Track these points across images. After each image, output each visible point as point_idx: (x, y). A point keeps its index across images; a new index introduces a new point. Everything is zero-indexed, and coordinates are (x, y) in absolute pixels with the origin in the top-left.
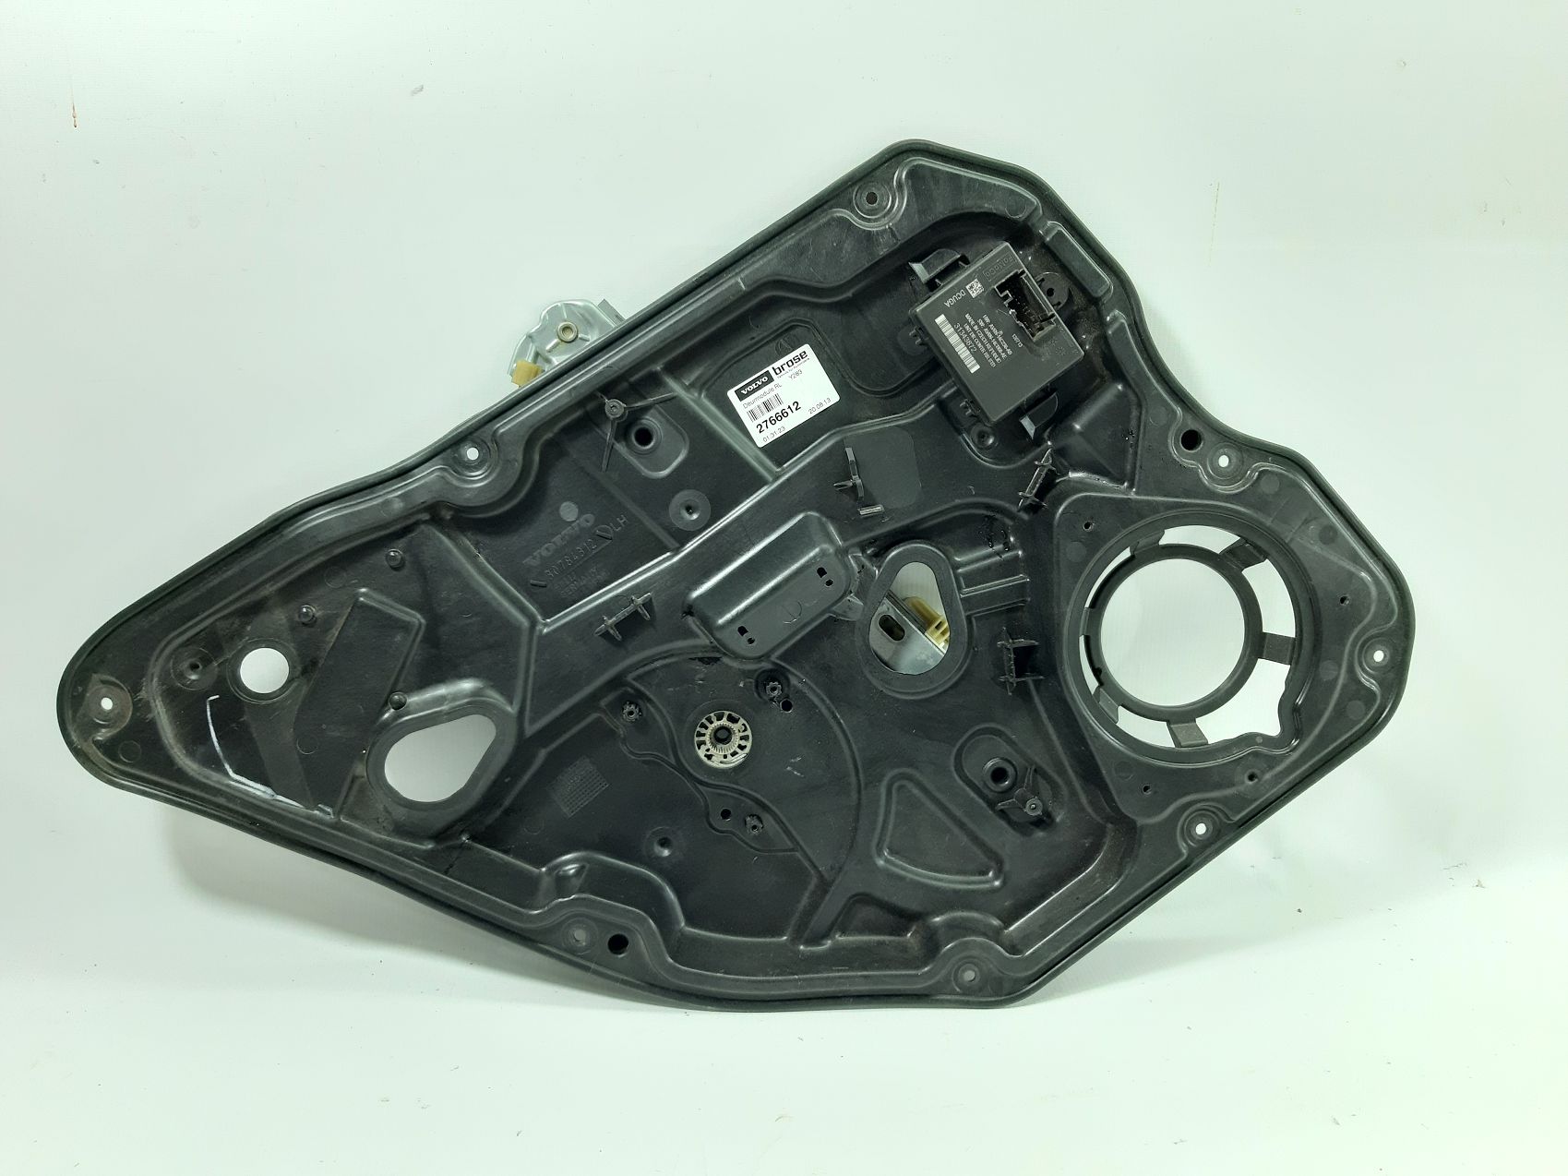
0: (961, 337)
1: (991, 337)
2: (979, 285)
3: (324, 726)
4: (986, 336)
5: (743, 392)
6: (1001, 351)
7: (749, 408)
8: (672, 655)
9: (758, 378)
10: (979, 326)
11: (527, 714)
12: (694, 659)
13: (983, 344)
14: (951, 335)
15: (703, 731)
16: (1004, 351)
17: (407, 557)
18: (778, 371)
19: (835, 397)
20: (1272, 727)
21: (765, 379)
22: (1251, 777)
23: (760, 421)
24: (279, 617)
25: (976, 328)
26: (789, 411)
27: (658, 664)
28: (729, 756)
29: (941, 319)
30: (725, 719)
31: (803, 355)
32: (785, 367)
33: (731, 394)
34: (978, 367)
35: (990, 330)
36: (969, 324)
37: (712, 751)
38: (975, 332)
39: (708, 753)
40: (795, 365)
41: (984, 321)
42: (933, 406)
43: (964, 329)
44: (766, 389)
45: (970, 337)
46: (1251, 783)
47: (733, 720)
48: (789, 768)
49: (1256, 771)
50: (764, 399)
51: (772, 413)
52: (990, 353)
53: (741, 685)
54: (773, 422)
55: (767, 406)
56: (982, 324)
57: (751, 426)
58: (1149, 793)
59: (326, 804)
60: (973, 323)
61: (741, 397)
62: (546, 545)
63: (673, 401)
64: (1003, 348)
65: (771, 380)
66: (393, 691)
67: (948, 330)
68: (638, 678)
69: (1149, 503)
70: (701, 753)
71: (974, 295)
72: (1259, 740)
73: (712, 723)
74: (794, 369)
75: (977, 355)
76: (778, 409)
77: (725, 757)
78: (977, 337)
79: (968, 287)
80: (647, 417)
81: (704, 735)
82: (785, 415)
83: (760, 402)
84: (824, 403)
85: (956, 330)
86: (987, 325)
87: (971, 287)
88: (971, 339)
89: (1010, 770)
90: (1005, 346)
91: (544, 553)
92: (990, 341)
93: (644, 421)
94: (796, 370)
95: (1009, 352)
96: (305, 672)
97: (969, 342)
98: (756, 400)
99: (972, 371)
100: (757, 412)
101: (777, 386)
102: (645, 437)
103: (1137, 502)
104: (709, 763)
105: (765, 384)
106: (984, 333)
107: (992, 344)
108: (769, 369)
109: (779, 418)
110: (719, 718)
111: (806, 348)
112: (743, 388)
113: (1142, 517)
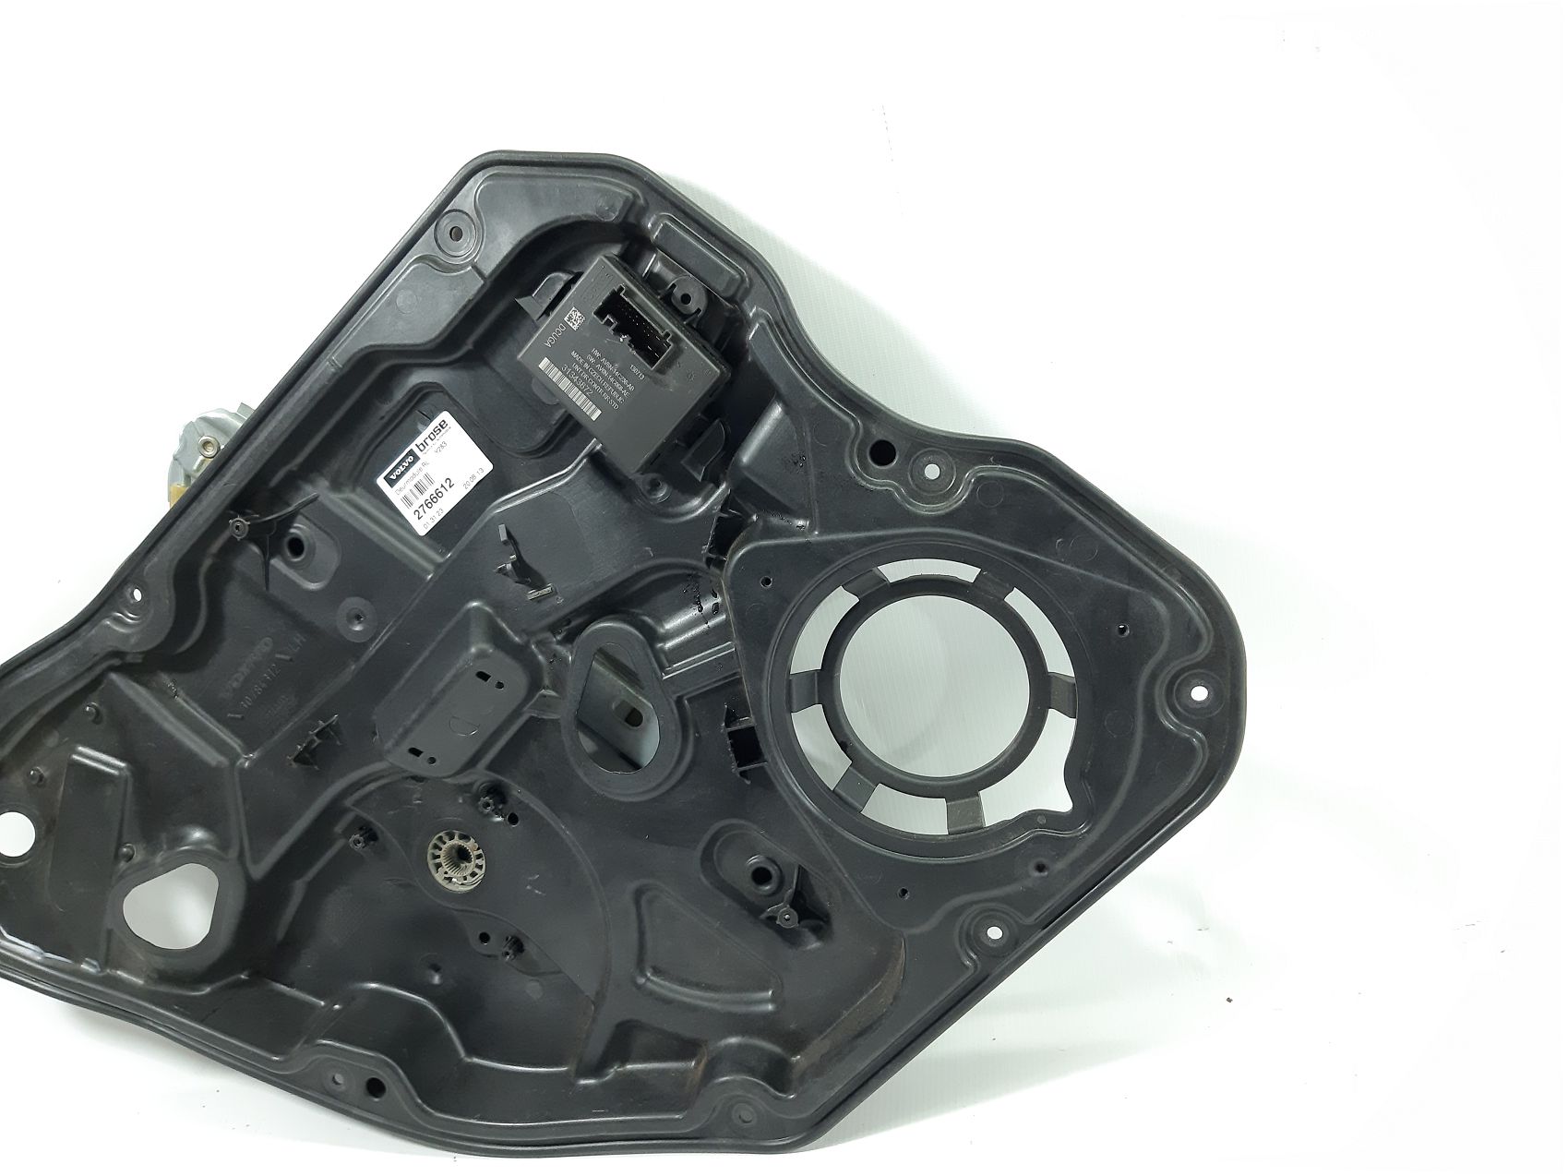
0: (572, 380)
1: (605, 373)
2: (579, 314)
3: (71, 884)
4: (600, 373)
5: (392, 477)
6: (624, 389)
7: (402, 495)
8: (383, 777)
9: (403, 460)
10: (589, 363)
11: (248, 854)
12: (407, 778)
13: (598, 384)
14: (560, 380)
15: (437, 853)
16: (625, 387)
17: (104, 711)
18: (422, 447)
19: (488, 467)
20: (1061, 801)
21: (410, 459)
22: (1040, 868)
23: (415, 506)
24: (17, 780)
25: (586, 365)
26: (442, 490)
27: (372, 787)
28: (468, 877)
29: (544, 363)
30: (456, 837)
31: (442, 425)
32: (428, 441)
33: (381, 482)
34: (599, 412)
35: (604, 366)
36: (578, 363)
37: (450, 874)
38: (587, 371)
39: (447, 876)
40: (437, 437)
41: (594, 356)
42: (585, 460)
43: (573, 370)
44: (414, 469)
45: (582, 378)
46: (1037, 874)
47: (464, 837)
48: (528, 887)
49: (1044, 861)
50: (415, 482)
51: (426, 496)
52: (609, 393)
53: (461, 801)
54: (430, 505)
55: (420, 488)
56: (592, 360)
57: (408, 513)
58: (907, 896)
59: (91, 958)
60: (581, 360)
61: (391, 483)
62: (235, 676)
63: (316, 503)
64: (622, 384)
65: (416, 458)
66: (120, 845)
67: (555, 375)
68: (357, 803)
69: (832, 543)
70: (439, 877)
71: (575, 327)
72: (1042, 820)
73: (445, 843)
74: (437, 443)
75: (596, 399)
76: (431, 490)
77: (465, 878)
78: (590, 376)
79: (566, 319)
80: (296, 525)
81: (439, 857)
82: (440, 495)
83: (411, 486)
84: (476, 475)
85: (564, 373)
86: (598, 360)
87: (570, 318)
88: (584, 380)
89: (772, 869)
90: (625, 381)
91: (235, 685)
92: (605, 379)
93: (292, 531)
94: (439, 443)
95: (631, 387)
96: (49, 831)
97: (582, 385)
98: (406, 484)
99: (594, 418)
100: (412, 498)
101: (424, 464)
102: (297, 546)
103: (819, 544)
104: (450, 887)
105: (412, 464)
106: (597, 370)
107: (609, 382)
108: (412, 446)
109: (435, 500)
110: (452, 838)
111: (445, 416)
112: (391, 473)
113: (829, 562)
